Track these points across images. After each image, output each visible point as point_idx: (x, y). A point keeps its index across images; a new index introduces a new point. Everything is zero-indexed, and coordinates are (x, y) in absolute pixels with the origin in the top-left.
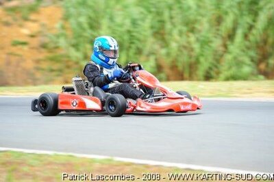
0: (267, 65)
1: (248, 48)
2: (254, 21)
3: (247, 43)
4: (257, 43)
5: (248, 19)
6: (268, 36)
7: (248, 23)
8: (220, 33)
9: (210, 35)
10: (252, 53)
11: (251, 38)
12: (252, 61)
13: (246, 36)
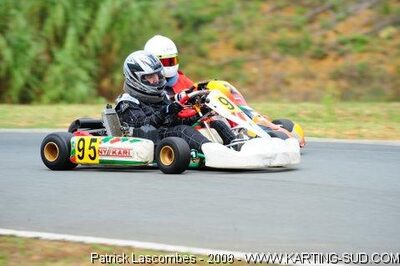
0: (113, 82)
1: (84, 57)
2: (93, 17)
3: (83, 49)
4: (97, 49)
5: (83, 14)
6: (113, 40)
7: (84, 20)
8: (44, 34)
9: (27, 37)
10: (90, 64)
11: (89, 41)
12: (90, 75)
13: (81, 39)
